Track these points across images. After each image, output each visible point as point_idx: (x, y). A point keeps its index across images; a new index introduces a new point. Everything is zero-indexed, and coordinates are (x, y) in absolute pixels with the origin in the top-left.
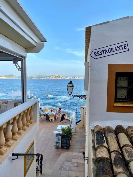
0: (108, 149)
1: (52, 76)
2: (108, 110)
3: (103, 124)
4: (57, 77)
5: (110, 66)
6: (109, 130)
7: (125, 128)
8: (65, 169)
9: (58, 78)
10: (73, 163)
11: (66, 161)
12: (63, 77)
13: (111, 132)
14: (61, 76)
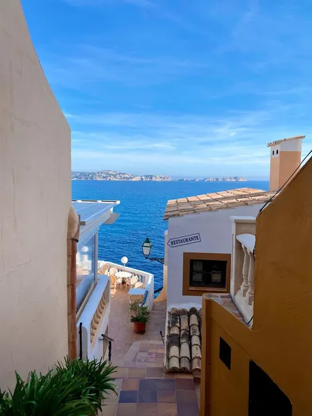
0: (180, 328)
1: (98, 173)
2: (184, 294)
3: (179, 307)
4: (110, 175)
5: (185, 254)
6: (183, 312)
7: (198, 310)
8: (139, 361)
9: (112, 179)
10: (150, 354)
11: (140, 351)
12: (126, 176)
13: (185, 314)
14: (119, 174)
